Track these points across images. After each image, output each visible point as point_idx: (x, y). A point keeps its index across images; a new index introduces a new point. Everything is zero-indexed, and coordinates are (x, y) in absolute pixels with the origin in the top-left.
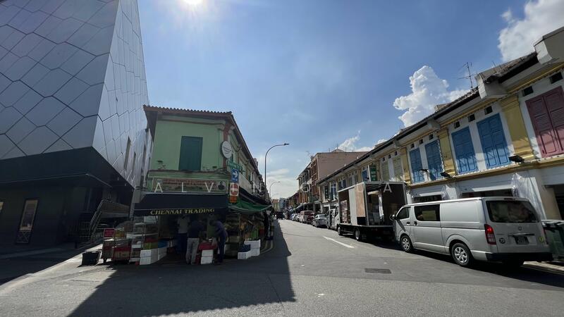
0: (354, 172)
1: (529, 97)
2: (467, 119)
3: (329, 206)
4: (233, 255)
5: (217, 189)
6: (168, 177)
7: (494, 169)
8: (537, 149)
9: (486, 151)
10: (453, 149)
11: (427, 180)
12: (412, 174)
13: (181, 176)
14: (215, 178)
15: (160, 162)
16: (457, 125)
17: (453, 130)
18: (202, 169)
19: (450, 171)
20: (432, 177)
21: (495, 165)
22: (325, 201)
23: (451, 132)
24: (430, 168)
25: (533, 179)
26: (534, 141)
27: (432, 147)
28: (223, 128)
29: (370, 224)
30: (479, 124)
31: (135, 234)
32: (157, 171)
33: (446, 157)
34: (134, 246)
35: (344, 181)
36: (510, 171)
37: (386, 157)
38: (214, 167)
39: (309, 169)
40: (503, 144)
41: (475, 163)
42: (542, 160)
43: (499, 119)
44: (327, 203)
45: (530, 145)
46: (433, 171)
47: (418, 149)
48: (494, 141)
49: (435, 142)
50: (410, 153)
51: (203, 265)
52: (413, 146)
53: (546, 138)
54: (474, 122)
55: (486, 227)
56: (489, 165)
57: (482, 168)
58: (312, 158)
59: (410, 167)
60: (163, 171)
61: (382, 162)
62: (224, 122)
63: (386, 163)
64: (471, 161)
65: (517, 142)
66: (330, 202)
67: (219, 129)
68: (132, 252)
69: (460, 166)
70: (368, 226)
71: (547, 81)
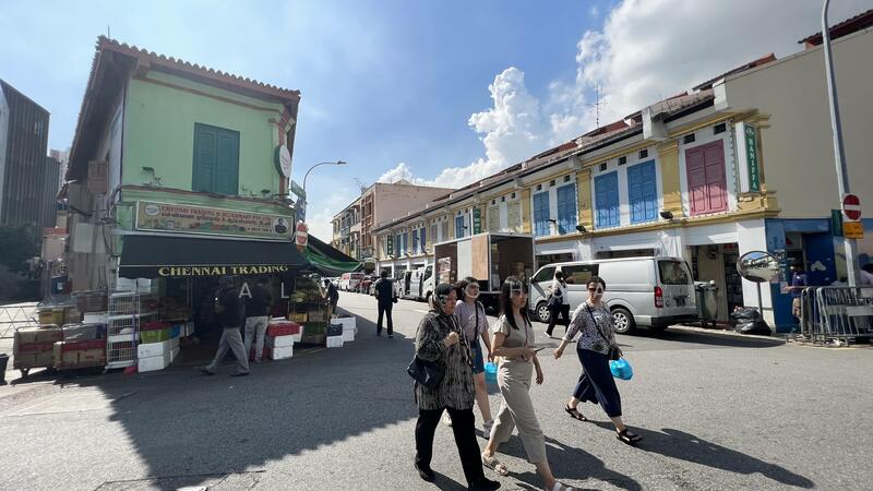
0: (442, 218)
1: (691, 145)
2: (616, 161)
3: (392, 265)
4: (318, 342)
5: (274, 232)
6: (173, 203)
7: (639, 225)
8: (687, 206)
9: (632, 202)
10: (593, 196)
11: (554, 233)
12: (534, 225)
13: (199, 203)
14: (267, 211)
15: (148, 170)
16: (604, 167)
17: (597, 173)
18: (240, 193)
19: (587, 224)
20: (562, 231)
21: (640, 221)
22: (383, 258)
23: (593, 176)
24: (560, 218)
25: (678, 238)
26: (686, 196)
27: (566, 193)
28: (278, 118)
29: (494, 290)
30: (630, 170)
31: (112, 314)
32: (142, 188)
33: (583, 206)
34: (112, 339)
35: (423, 230)
36: (657, 228)
37: (498, 200)
38: (265, 192)
39: (357, 207)
40: (654, 197)
41: (618, 215)
42: (690, 219)
43: (654, 167)
44: (389, 261)
45: (681, 201)
46: (564, 222)
47: (547, 193)
48: (643, 191)
49: (572, 186)
50: (535, 197)
51: (279, 361)
52: (540, 187)
53: (698, 194)
54: (625, 166)
55: (656, 289)
56: (633, 220)
57: (625, 222)
58: (364, 190)
59: (532, 215)
60: (159, 189)
61: (490, 205)
62: (281, 108)
63: (497, 208)
64: (613, 213)
65: (669, 196)
66: (394, 260)
67: (271, 121)
68: (110, 350)
69: (599, 218)
70: (491, 292)
71: (711, 130)
